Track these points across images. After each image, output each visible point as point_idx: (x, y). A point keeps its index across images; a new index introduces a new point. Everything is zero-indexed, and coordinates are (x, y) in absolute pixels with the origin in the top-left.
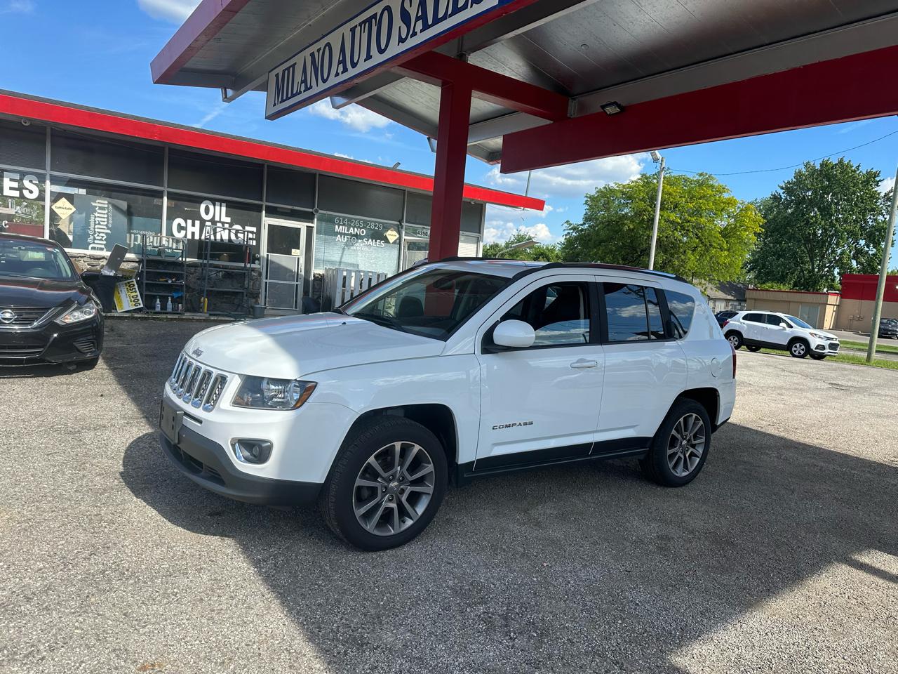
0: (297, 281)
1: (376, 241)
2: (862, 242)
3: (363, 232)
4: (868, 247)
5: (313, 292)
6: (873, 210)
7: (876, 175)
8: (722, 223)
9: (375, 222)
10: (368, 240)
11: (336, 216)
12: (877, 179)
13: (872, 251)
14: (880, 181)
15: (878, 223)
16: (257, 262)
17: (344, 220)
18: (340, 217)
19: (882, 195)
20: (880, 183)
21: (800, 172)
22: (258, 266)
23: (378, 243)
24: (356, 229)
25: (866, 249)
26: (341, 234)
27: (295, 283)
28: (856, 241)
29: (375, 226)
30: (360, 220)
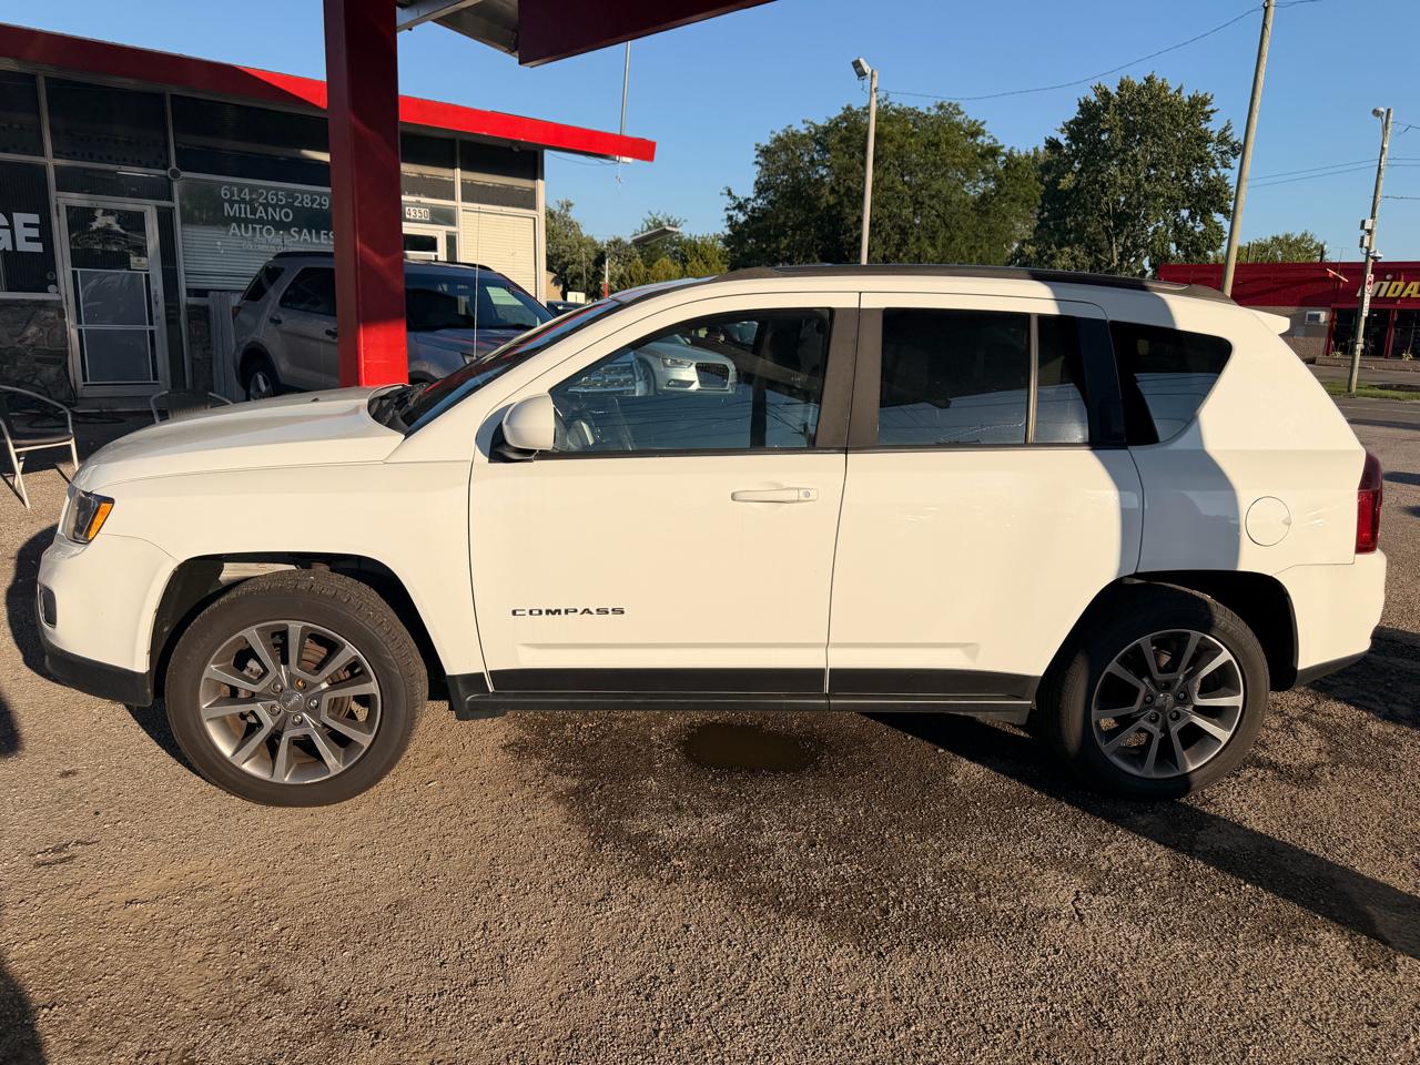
0: (151, 323)
1: (318, 233)
2: (1185, 213)
3: (287, 215)
4: (1194, 220)
5: (191, 344)
6: (1201, 159)
7: (1205, 102)
8: (976, 189)
9: (312, 193)
10: (300, 232)
11: (222, 184)
12: (1208, 108)
13: (1200, 228)
14: (1212, 111)
15: (1209, 181)
16: (51, 288)
17: (240, 191)
18: (232, 184)
19: (1215, 135)
20: (1212, 116)
21: (1087, 102)
22: (57, 297)
23: (323, 236)
24: (270, 209)
25: (1190, 224)
26: (238, 221)
27: (148, 328)
28: (1176, 210)
29: (313, 201)
30: (277, 189)
